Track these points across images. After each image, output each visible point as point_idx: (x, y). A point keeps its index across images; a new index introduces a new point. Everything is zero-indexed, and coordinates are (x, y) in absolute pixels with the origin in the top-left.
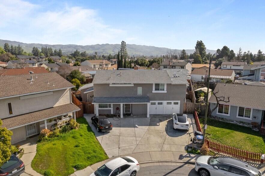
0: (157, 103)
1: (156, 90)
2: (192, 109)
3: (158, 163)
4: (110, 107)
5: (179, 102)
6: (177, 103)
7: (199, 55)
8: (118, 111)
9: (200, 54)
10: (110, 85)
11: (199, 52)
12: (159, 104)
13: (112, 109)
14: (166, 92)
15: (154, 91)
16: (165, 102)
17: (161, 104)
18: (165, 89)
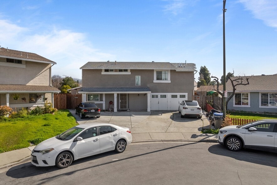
0: (159, 96)
1: (158, 79)
2: (202, 103)
3: (162, 142)
4: (102, 101)
5: (186, 94)
6: (184, 96)
7: (203, 80)
8: (111, 105)
9: (204, 79)
10: (103, 73)
11: (204, 77)
12: (162, 96)
13: (104, 102)
14: (170, 82)
15: (155, 81)
16: (169, 95)
17: (165, 96)
18: (169, 78)
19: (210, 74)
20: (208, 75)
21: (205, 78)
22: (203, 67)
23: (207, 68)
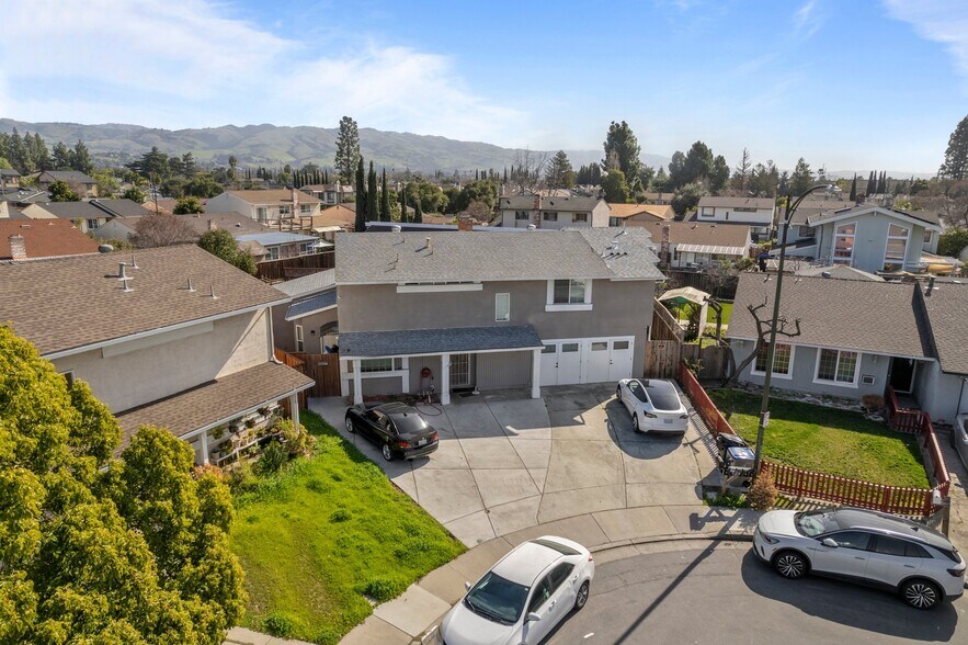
0: (559, 348)
1: (557, 301)
3: (632, 547)
4: (400, 369)
5: (631, 339)
6: (624, 345)
7: (619, 172)
8: (426, 380)
9: (621, 169)
10: (400, 290)
11: (620, 160)
12: (567, 348)
13: (405, 374)
14: (589, 307)
15: (551, 307)
16: (585, 343)
17: (573, 348)
18: (588, 297)
19: (639, 149)
20: (632, 153)
21: (624, 167)
22: (618, 125)
23: (630, 127)
